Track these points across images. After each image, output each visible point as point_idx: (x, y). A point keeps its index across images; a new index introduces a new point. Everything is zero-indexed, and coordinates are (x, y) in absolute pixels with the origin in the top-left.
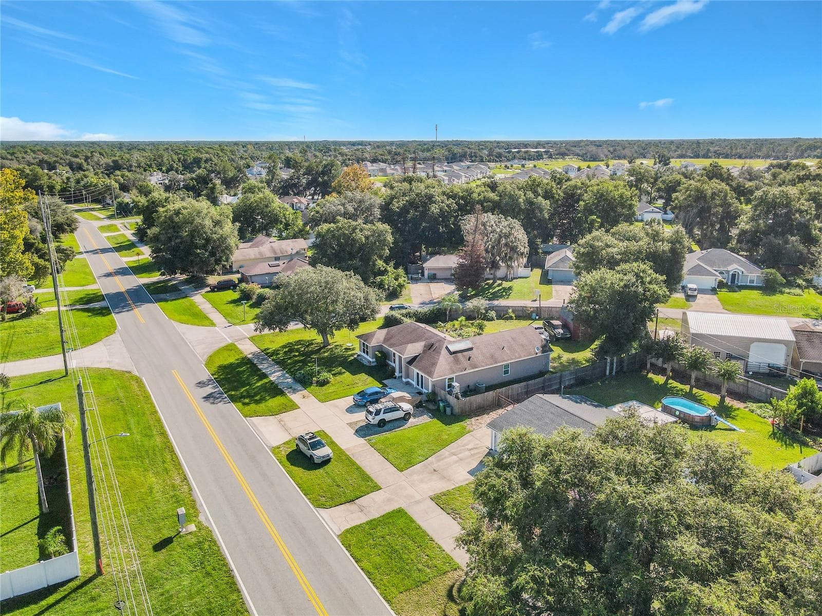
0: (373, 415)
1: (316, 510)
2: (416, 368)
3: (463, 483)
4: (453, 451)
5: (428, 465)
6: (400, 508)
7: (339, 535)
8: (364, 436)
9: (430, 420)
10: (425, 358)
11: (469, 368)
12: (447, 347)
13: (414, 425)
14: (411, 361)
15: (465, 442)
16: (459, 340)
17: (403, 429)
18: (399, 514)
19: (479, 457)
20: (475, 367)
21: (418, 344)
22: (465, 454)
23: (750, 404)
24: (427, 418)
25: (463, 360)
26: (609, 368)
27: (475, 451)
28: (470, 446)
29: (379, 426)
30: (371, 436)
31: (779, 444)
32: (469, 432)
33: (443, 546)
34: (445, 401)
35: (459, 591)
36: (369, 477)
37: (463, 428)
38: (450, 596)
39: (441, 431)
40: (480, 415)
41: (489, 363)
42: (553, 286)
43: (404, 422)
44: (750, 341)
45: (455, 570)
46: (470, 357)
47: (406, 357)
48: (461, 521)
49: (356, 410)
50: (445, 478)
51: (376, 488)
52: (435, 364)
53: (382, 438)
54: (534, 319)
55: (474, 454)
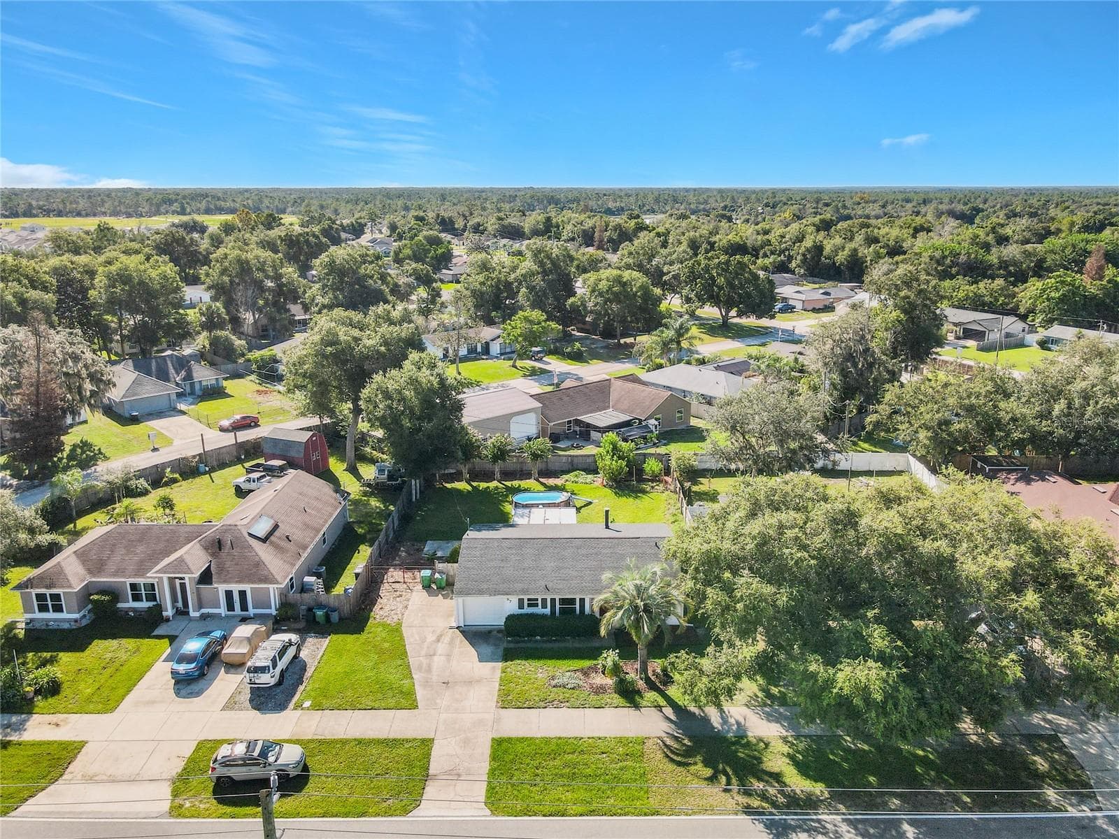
0: (271, 671)
1: (410, 817)
2: (223, 582)
3: (498, 674)
4: (423, 653)
5: (426, 683)
6: (493, 739)
7: (493, 814)
8: (281, 707)
9: (327, 641)
10: (228, 564)
11: (301, 551)
12: (250, 535)
13: (319, 657)
14: (206, 577)
15: (417, 637)
16: (253, 519)
17: (313, 669)
18: (505, 745)
19: (461, 642)
20: (305, 548)
21: (190, 549)
22: (442, 648)
23: (566, 477)
24: (316, 640)
25: (284, 544)
26: (414, 492)
27: (446, 639)
28: (431, 638)
29: (280, 683)
30: (290, 700)
31: (631, 499)
32: (399, 624)
33: (596, 735)
34: (321, 606)
35: (677, 755)
36: (395, 740)
37: (384, 625)
38: (679, 764)
39: (367, 642)
40: (373, 603)
41: (312, 535)
42: (148, 423)
43: (297, 660)
44: (508, 418)
45: (644, 743)
46: (287, 537)
47: (197, 575)
48: (567, 704)
49: (195, 687)
50: (470, 682)
51: (427, 743)
52: (259, 564)
53: (313, 694)
54: (205, 473)
55: (451, 643)
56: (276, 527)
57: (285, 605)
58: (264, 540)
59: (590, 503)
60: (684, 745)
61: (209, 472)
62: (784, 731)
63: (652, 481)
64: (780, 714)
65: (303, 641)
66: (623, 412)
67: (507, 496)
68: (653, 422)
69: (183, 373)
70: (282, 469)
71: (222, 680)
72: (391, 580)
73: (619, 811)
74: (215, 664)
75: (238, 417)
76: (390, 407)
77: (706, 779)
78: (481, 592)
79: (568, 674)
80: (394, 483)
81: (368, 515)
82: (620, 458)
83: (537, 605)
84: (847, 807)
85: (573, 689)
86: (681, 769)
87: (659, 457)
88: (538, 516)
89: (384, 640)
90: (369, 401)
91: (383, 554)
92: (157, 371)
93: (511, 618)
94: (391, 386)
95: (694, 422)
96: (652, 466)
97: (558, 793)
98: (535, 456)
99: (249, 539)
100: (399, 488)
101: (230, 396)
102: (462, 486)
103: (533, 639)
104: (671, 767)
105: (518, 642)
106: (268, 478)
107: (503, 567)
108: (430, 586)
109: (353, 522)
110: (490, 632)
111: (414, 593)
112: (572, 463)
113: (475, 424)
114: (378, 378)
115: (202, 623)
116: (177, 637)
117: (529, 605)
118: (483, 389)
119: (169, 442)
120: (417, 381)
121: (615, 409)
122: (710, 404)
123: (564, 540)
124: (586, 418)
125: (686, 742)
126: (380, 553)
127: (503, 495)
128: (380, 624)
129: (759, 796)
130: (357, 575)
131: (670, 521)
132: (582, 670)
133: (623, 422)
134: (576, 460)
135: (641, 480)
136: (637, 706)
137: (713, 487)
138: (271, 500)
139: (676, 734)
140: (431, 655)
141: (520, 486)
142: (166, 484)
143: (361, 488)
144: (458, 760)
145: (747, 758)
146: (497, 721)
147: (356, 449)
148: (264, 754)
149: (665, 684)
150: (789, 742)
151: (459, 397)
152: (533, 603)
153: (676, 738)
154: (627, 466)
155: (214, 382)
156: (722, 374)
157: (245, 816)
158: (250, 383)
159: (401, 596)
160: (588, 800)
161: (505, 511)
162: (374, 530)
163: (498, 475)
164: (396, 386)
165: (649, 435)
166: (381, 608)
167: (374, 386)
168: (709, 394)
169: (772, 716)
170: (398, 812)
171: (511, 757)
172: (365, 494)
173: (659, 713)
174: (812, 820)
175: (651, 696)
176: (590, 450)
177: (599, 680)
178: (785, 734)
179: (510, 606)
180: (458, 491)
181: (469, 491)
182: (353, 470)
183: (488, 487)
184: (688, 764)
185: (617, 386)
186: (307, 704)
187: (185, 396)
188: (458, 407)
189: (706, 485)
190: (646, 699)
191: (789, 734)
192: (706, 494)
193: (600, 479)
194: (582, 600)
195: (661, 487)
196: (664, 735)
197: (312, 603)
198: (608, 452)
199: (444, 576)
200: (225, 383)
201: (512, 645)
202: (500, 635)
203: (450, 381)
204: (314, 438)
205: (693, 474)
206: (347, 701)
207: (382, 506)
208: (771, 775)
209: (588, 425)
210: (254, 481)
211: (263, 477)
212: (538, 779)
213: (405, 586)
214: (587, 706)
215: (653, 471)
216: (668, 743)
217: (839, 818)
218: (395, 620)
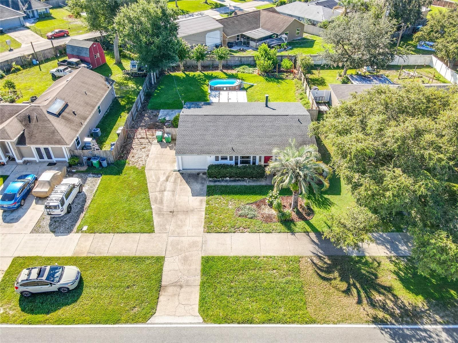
0: (61, 207)
1: (148, 324)
2: (33, 143)
3: (204, 206)
4: (158, 189)
5: (160, 213)
6: (203, 258)
7: (205, 321)
8: (69, 230)
9: (99, 180)
10: (35, 131)
11: (82, 121)
12: (48, 112)
13: (94, 192)
14: (22, 140)
15: (154, 177)
16: (50, 101)
17: (90, 201)
18: (210, 262)
19: (181, 181)
20: (85, 119)
21: (10, 122)
22: (169, 185)
23: (238, 69)
24: (93, 179)
25: (71, 117)
26: (153, 79)
27: (172, 179)
28: (163, 178)
29: (69, 212)
30: (75, 225)
31: (275, 84)
32: (144, 168)
33: (269, 254)
34: (95, 157)
35: (322, 271)
36: (140, 258)
37: (135, 169)
38: (324, 279)
39: (124, 182)
40: (128, 153)
41: (90, 110)
42: (9, 34)
43: (81, 194)
44: (204, 34)
45: (300, 261)
46: (74, 113)
47: (15, 139)
48: (249, 230)
49: (15, 215)
50: (187, 212)
51: (159, 260)
52: (54, 132)
53: (89, 220)
54: (37, 65)
55: (175, 182)
56: (66, 105)
57: (73, 156)
58: (58, 115)
59: (252, 86)
60: (325, 263)
61: (39, 64)
62: (388, 252)
63: (287, 72)
64: (384, 238)
65: (84, 181)
66: (268, 30)
67: (205, 81)
68: (284, 36)
69: (27, 5)
70: (77, 64)
71: (33, 209)
72: (139, 136)
73: (288, 320)
74: (29, 198)
75: (57, 31)
76: (132, 28)
77: (344, 292)
78: (192, 152)
79: (248, 206)
80: (142, 72)
81: (127, 92)
82: (269, 59)
83: (226, 159)
84: (442, 317)
85: (252, 218)
86: (326, 283)
87: (290, 58)
88: (224, 97)
89: (134, 180)
90: (119, 24)
91: (134, 118)
92: (12, 4)
93: (211, 167)
94: (132, 14)
95: (305, 35)
96: (286, 63)
97: (246, 302)
98: (221, 58)
99: (47, 115)
100: (145, 75)
101: (55, 19)
102: (180, 74)
103: (225, 179)
104: (319, 281)
105: (215, 181)
106: (69, 69)
107: (205, 135)
108: (162, 141)
109: (119, 97)
110: (198, 174)
111: (153, 146)
112: (241, 61)
113: (185, 38)
114: (123, 9)
115: (24, 167)
116: (8, 176)
117: (222, 159)
118: (190, 16)
119: (19, 45)
120: (148, 11)
121: (263, 28)
122: (314, 25)
123: (242, 117)
124: (248, 34)
125: (326, 260)
126: (133, 118)
127: (203, 80)
128: (131, 168)
129: (381, 307)
130: (118, 135)
131: (299, 98)
132: (255, 203)
133: (268, 36)
134: (243, 59)
135: (280, 72)
136: (293, 232)
137: (321, 75)
138: (63, 88)
139: (319, 254)
140: (162, 191)
141: (212, 74)
142: (14, 72)
143: (123, 75)
144: (180, 274)
145: (367, 274)
146: (204, 242)
147: (121, 51)
148: (51, 275)
149: (309, 215)
150: (393, 261)
151: (175, 22)
152: (224, 158)
153: (320, 257)
154: (272, 63)
155: (44, 10)
156: (321, 7)
157: (39, 323)
158: (66, 11)
159: (145, 148)
160: (267, 309)
161: (205, 90)
162: (130, 102)
163: (200, 68)
164: (135, 15)
165: (282, 44)
166: (133, 157)
167: (122, 14)
168: (314, 19)
169: (379, 240)
170: (140, 320)
171: (215, 272)
172: (126, 79)
173: (307, 236)
174: (420, 329)
175: (300, 224)
176: (250, 53)
177: (267, 211)
178: (390, 255)
179: (210, 160)
180: (177, 78)
181: (184, 78)
182: (119, 64)
183: (195, 75)
184: (330, 279)
185: (264, 14)
186: (85, 228)
187: (29, 18)
188: (175, 28)
189: (317, 74)
190: (297, 226)
191: (392, 255)
192: (317, 80)
193: (257, 71)
194: (254, 158)
195: (292, 76)
196: (312, 255)
197: (90, 156)
198: (262, 55)
199: (170, 136)
200: (51, 11)
201: (212, 184)
202: (205, 176)
203: (169, 11)
204: (95, 46)
205: (309, 68)
206: (110, 227)
207: (135, 87)
208: (385, 288)
209: (248, 38)
210: (61, 71)
211: (67, 68)
212: (233, 291)
213: (147, 141)
214: (261, 231)
215: (287, 67)
216: (315, 262)
217: (439, 327)
218: (141, 165)
